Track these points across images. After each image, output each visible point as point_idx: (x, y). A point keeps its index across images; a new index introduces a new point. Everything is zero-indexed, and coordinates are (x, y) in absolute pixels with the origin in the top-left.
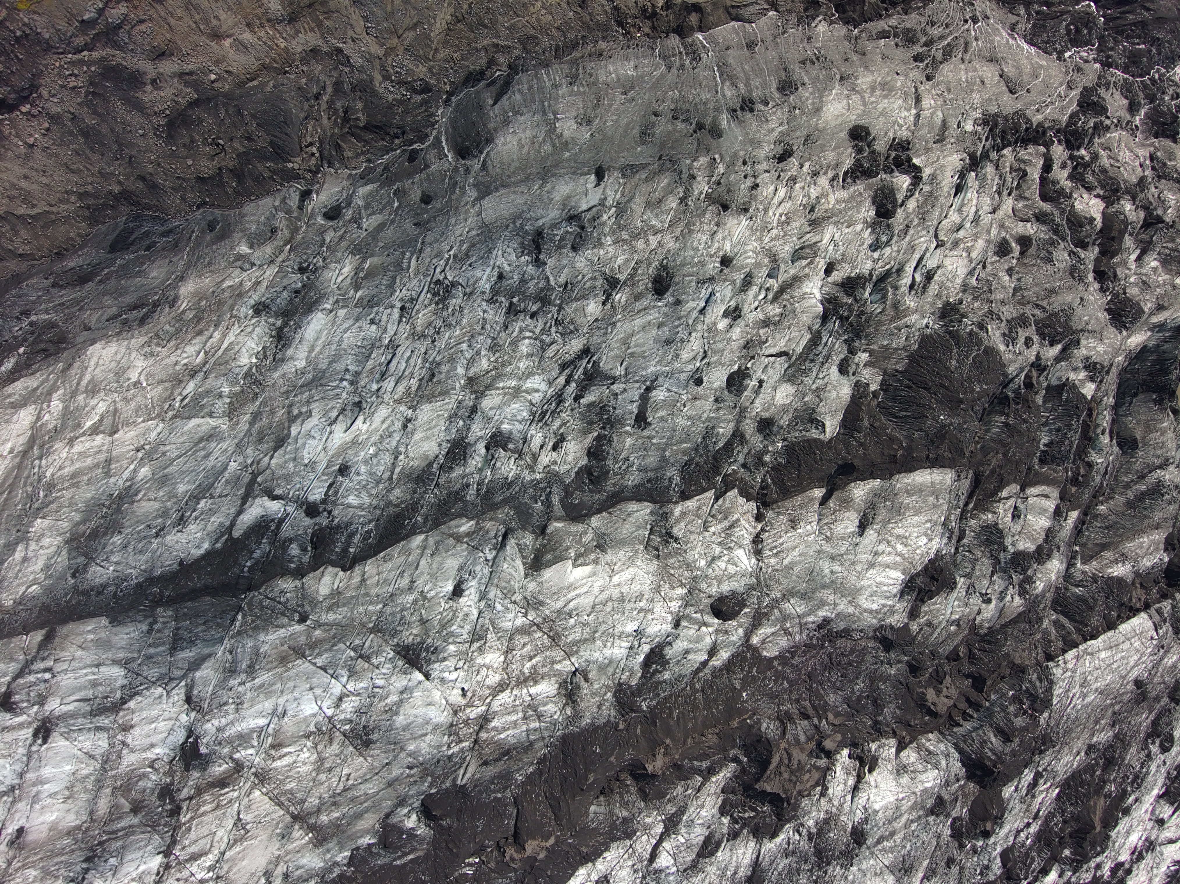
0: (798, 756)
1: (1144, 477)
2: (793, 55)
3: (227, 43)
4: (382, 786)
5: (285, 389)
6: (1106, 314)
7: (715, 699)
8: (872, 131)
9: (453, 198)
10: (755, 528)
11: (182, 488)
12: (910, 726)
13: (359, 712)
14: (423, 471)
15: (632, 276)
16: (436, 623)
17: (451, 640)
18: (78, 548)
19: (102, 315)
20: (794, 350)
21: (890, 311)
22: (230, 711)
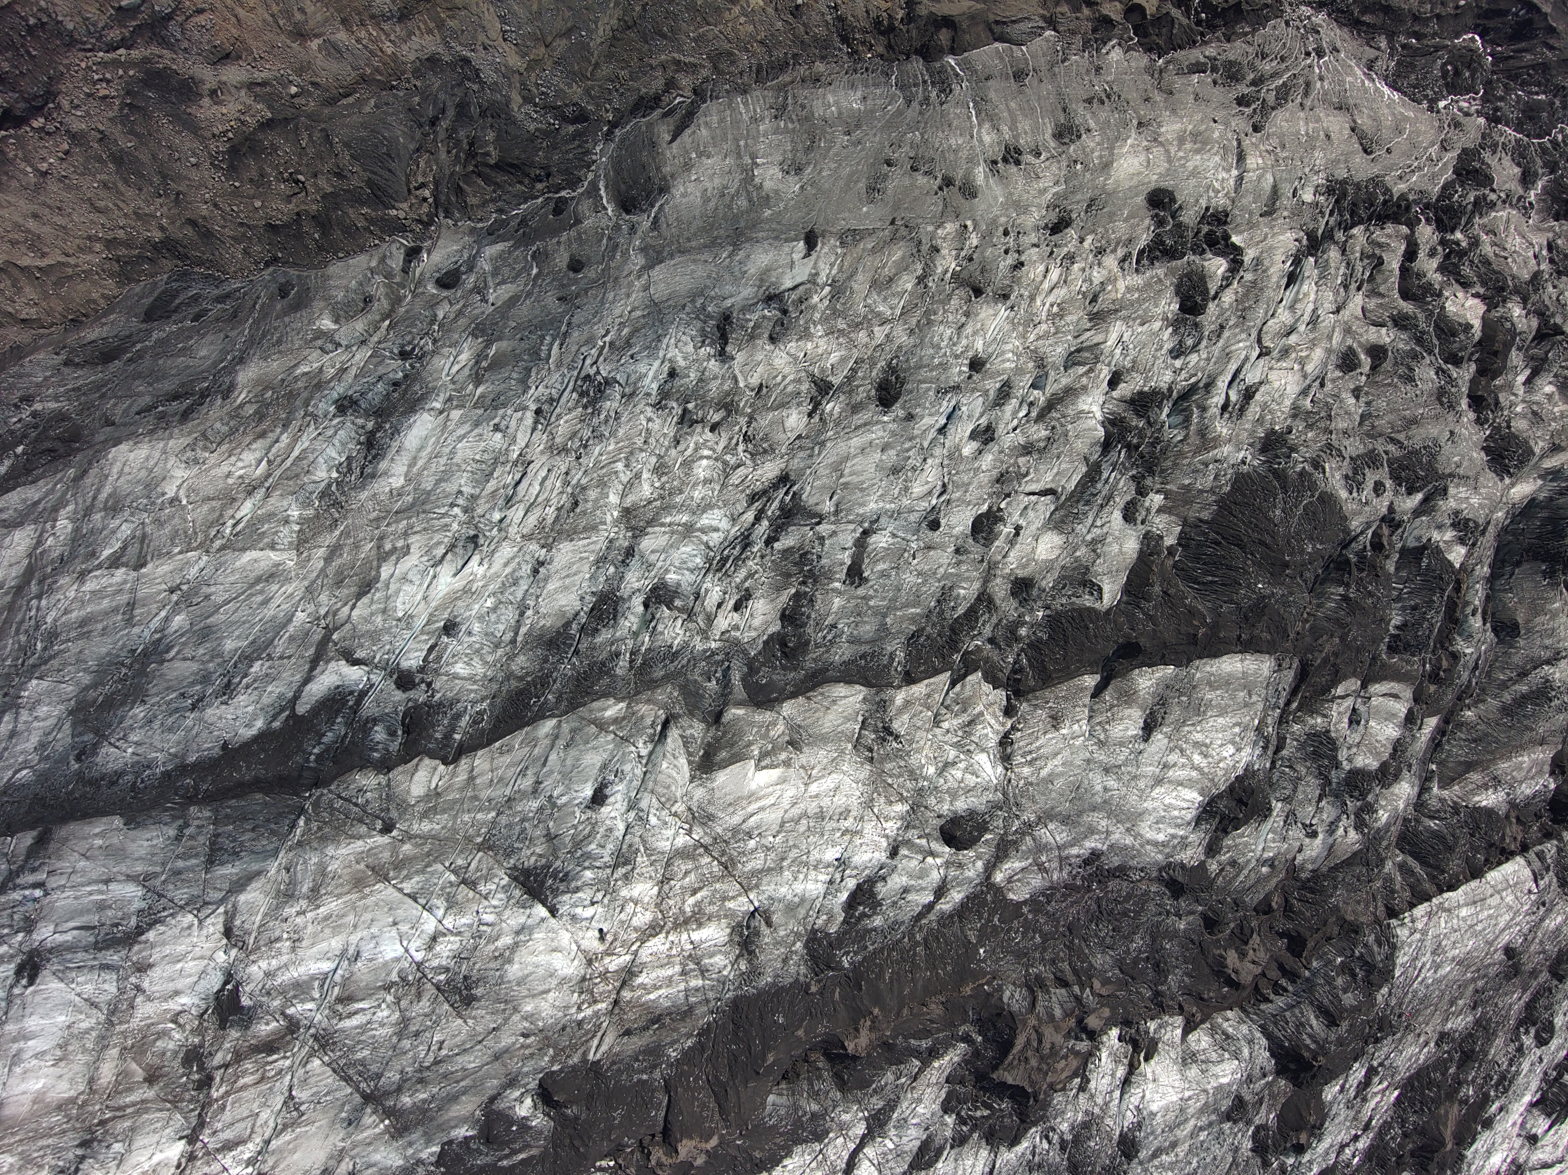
0: (1051, 1036)
1: (1526, 675)
2: (1076, 91)
3: (315, 44)
4: (486, 1059)
5: (375, 514)
6: (1483, 454)
7: (942, 956)
8: (1178, 197)
9: (612, 265)
10: (1003, 725)
11: (229, 645)
12: (1202, 999)
13: (458, 957)
14: (558, 632)
15: (849, 379)
16: (568, 839)
17: (587, 864)
18: (85, 721)
19: (130, 406)
20: (1063, 488)
21: (1194, 439)
22: (284, 950)
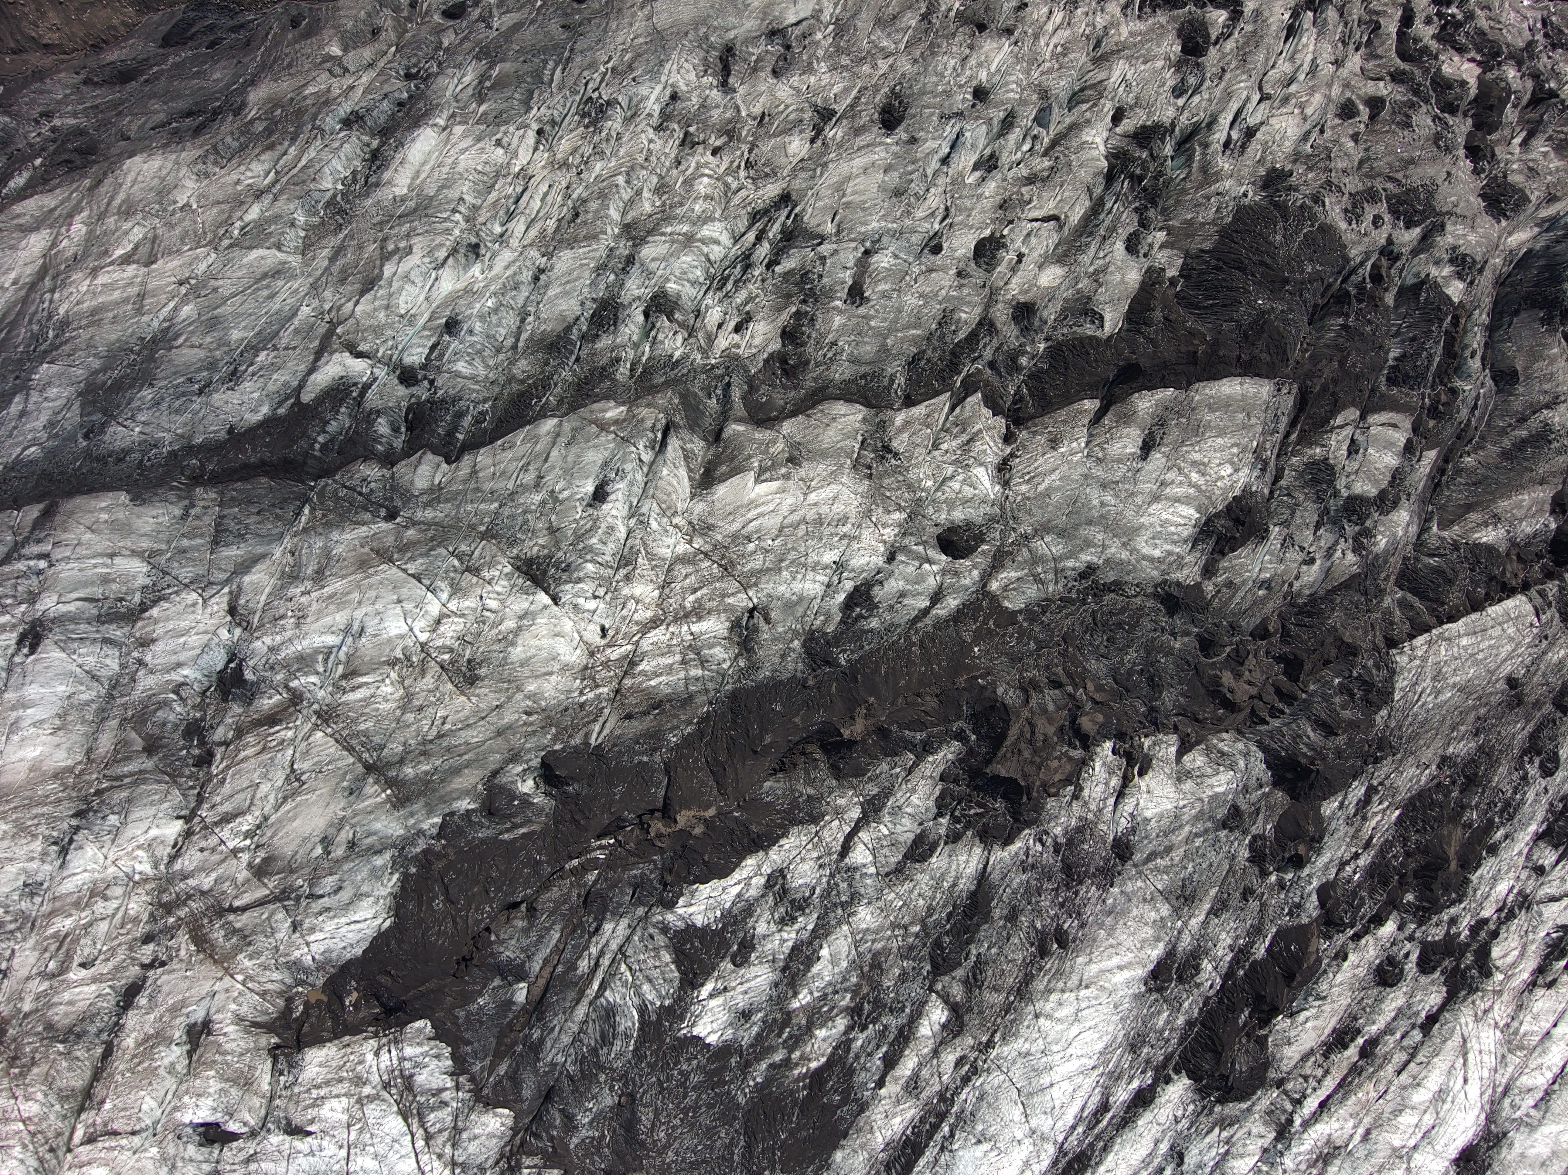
0: (1044, 728)
1: (1525, 420)
4: (489, 734)
5: (378, 219)
6: (1480, 199)
7: (937, 654)
10: (1002, 449)
11: (236, 335)
12: (1197, 720)
13: (462, 640)
14: (559, 337)
15: (852, 106)
16: (569, 533)
17: (588, 558)
18: (94, 402)
19: (146, 122)
20: (1068, 216)
21: (1196, 176)
22: (288, 627)
